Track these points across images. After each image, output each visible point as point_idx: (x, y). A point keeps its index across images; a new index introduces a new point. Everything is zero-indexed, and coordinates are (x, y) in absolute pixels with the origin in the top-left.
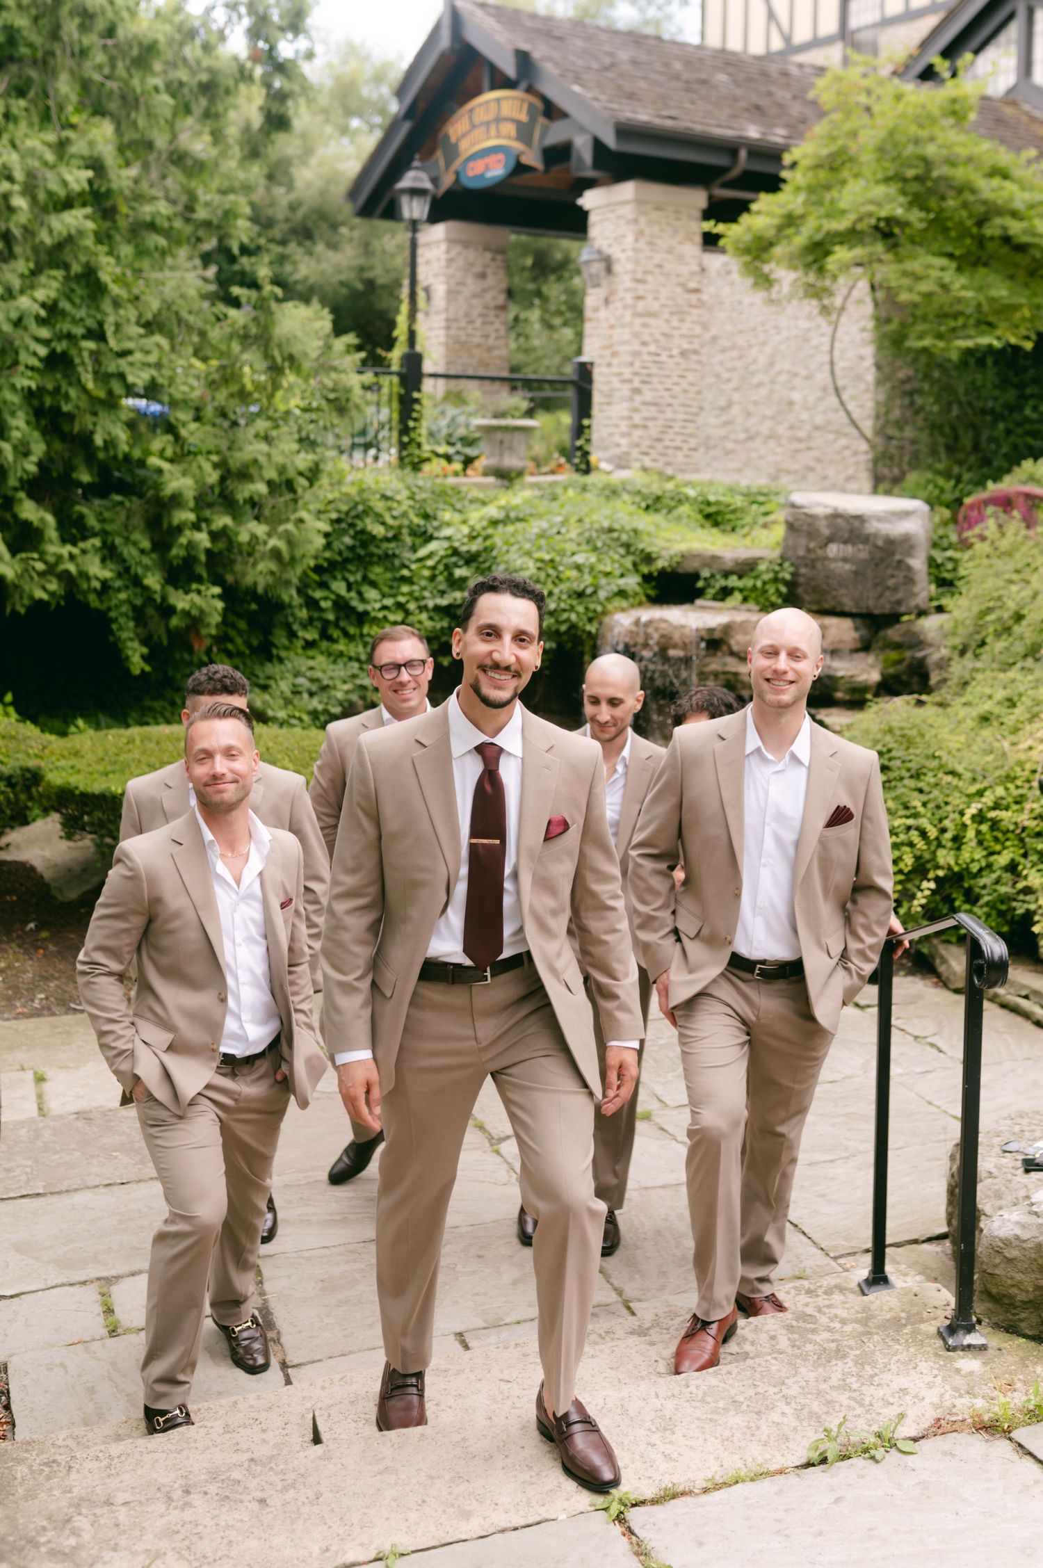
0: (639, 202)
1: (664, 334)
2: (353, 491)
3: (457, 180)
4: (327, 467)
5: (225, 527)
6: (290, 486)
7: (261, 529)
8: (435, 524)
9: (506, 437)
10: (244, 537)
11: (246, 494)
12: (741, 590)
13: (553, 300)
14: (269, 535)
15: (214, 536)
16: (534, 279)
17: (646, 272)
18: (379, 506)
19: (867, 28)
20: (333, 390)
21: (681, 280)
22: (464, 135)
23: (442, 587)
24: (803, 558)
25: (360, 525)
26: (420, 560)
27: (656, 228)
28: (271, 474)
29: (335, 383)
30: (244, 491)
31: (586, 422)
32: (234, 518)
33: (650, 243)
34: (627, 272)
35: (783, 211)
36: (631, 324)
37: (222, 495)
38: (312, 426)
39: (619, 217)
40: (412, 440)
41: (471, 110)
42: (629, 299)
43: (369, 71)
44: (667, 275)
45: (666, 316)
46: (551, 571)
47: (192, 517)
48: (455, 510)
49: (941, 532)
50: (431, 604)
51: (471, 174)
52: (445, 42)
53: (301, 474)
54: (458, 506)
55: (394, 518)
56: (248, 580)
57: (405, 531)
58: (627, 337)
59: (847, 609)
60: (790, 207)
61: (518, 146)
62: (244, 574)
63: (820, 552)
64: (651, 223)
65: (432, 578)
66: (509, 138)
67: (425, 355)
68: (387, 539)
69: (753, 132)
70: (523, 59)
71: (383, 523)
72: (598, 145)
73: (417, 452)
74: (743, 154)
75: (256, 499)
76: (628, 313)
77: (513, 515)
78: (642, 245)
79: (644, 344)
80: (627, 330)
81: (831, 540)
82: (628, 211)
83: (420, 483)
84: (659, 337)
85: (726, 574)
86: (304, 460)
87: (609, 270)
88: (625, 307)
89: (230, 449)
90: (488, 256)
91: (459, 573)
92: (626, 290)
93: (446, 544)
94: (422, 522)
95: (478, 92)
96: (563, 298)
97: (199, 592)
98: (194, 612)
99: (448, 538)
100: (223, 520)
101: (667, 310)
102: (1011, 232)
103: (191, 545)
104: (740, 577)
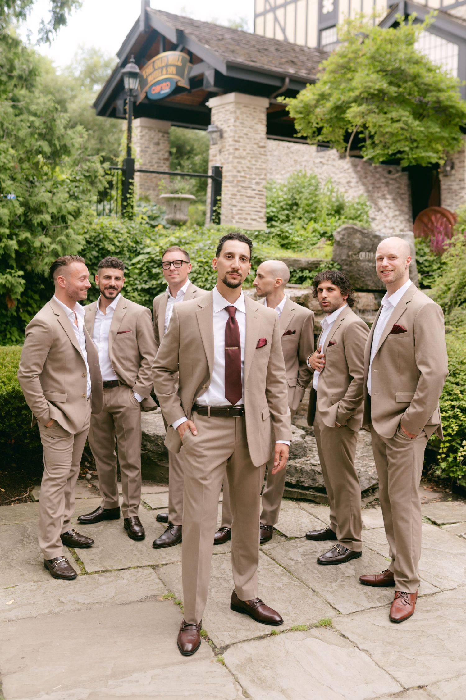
0: (237, 103)
1: (248, 167)
2: (98, 228)
3: (146, 97)
4: (84, 211)
5: (27, 238)
6: (63, 219)
7: (47, 241)
8: (141, 246)
9: (178, 203)
10: (37, 244)
11: (39, 220)
12: (311, 278)
13: (186, 167)
14: (51, 243)
15: (20, 243)
16: (177, 158)
17: (240, 137)
18: (112, 236)
19: (330, 44)
20: (88, 171)
21: (257, 141)
22: (150, 74)
23: (146, 278)
24: (345, 260)
25: (101, 245)
26: (133, 264)
27: (245, 116)
28: (53, 210)
29: (89, 168)
30: (37, 219)
31: (218, 198)
32: (32, 234)
33: (242, 123)
34: (230, 137)
35: (319, 92)
36: (232, 162)
37: (25, 221)
38: (76, 189)
39: (226, 111)
40: (128, 204)
41: (154, 62)
42: (231, 150)
43: (102, 62)
44: (250, 139)
45: (249, 158)
46: (206, 268)
47: (7, 231)
48: (152, 240)
49: (419, 247)
50: (139, 287)
51: (153, 92)
52: (142, 27)
53: (70, 213)
54: (153, 238)
55: (120, 242)
56: (39, 269)
57: (125, 249)
58: (230, 168)
59: (370, 288)
60: (323, 90)
61: (177, 78)
62: (37, 265)
63: (355, 257)
64: (242, 113)
65: (140, 274)
66: (172, 74)
67: (136, 160)
68: (116, 253)
69: (291, 71)
70: (180, 34)
71: (114, 245)
72: (217, 74)
73: (131, 210)
74: (287, 80)
75: (44, 224)
76: (231, 157)
77: (183, 241)
78: (238, 124)
79: (239, 172)
80: (230, 165)
81: (361, 250)
82: (231, 107)
83: (133, 225)
84: (245, 169)
85: (302, 270)
86: (71, 206)
87: (221, 136)
88: (229, 154)
89: (30, 196)
90: (161, 134)
91: (154, 271)
92: (230, 145)
93: (147, 256)
94: (134, 245)
95: (158, 53)
96: (190, 166)
97: (11, 274)
98: (8, 285)
99: (148, 253)
100: (25, 235)
101: (250, 156)
102: (441, 99)
103: (6, 248)
104: (310, 272)
